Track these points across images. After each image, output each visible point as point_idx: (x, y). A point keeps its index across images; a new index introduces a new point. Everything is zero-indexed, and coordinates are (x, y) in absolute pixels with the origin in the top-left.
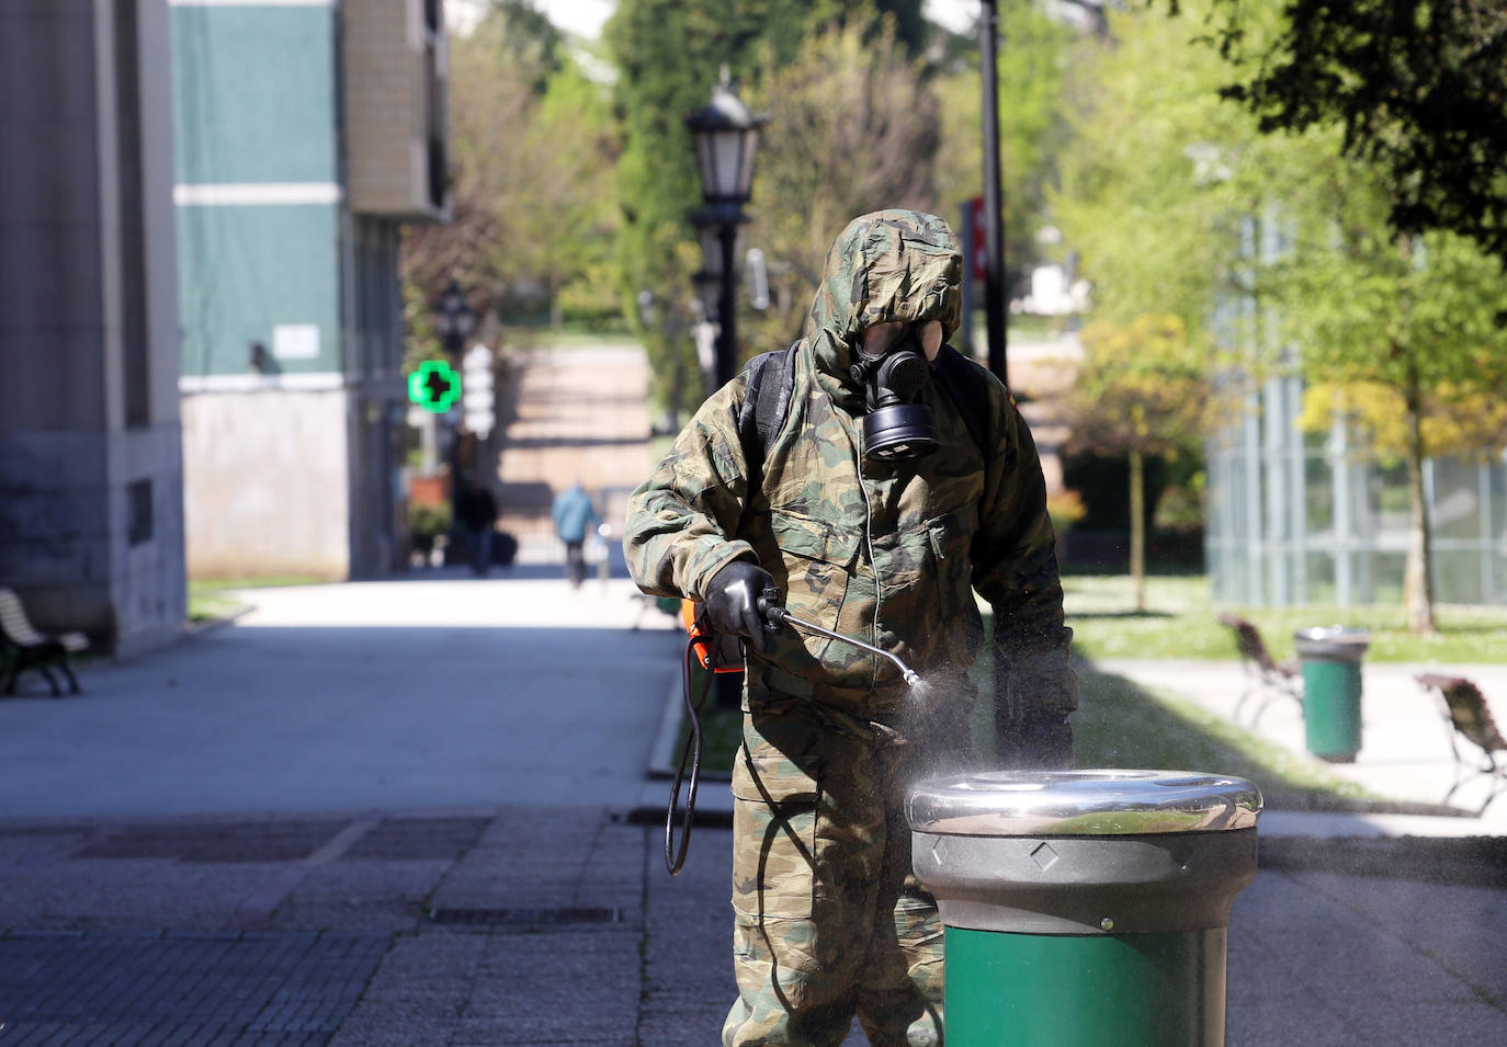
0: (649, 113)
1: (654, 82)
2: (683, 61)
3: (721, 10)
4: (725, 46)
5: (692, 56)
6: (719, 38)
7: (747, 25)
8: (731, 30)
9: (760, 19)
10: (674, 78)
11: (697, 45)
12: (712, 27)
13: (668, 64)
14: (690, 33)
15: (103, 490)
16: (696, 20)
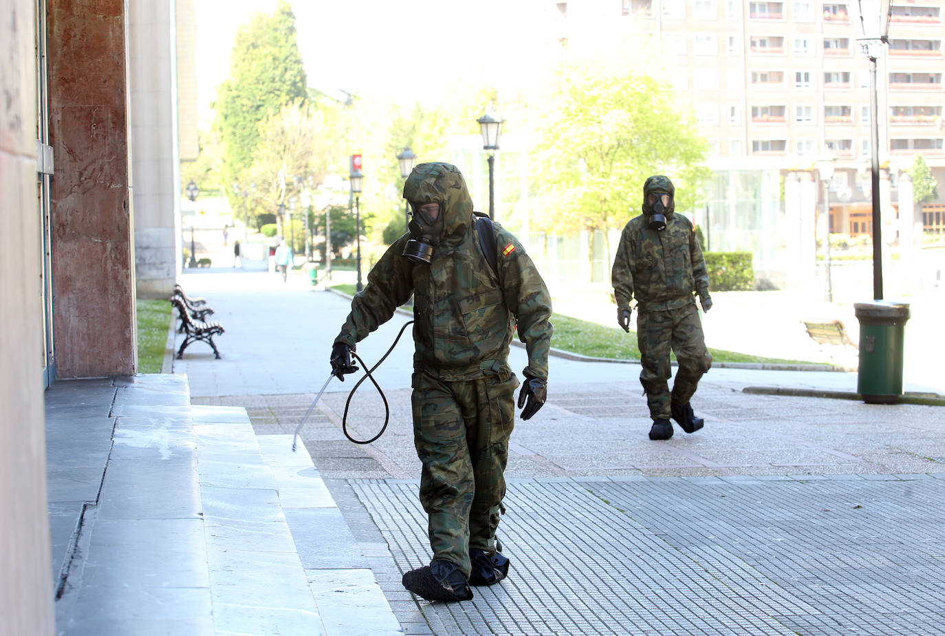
0: (231, 129)
1: (232, 120)
2: (241, 114)
3: (252, 98)
4: (253, 109)
5: (243, 112)
6: (252, 107)
7: (260, 103)
8: (255, 104)
9: (263, 101)
10: (237, 119)
11: (245, 109)
12: (250, 104)
13: (236, 115)
14: (243, 105)
15: (173, 247)
16: (245, 101)
